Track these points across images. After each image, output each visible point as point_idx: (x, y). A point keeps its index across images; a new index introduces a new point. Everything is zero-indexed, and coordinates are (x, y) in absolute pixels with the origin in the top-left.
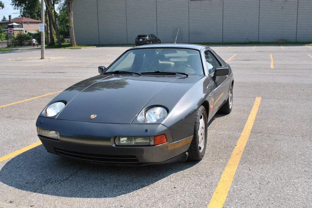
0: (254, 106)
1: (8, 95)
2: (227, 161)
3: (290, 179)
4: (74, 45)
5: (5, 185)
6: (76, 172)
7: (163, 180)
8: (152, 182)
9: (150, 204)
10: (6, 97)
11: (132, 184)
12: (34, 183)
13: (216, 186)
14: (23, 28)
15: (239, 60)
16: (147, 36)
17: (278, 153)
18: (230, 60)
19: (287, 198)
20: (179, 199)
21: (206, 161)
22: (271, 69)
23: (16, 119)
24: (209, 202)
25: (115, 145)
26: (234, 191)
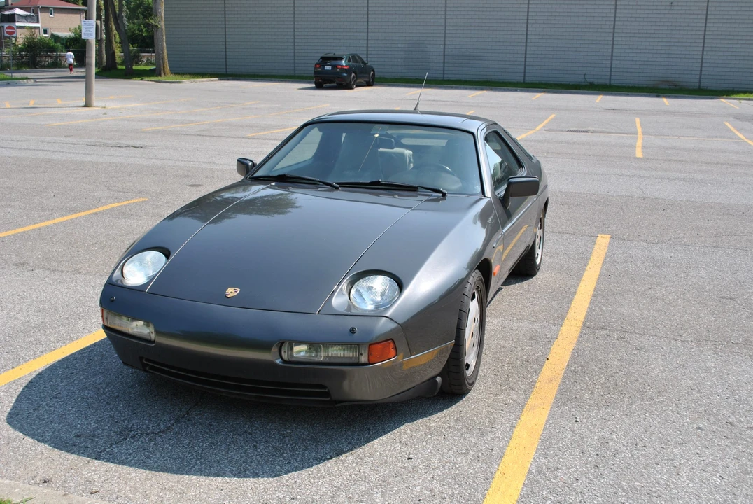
0: (592, 258)
1: (12, 203)
2: (527, 397)
3: (663, 446)
4: (165, 74)
5: (28, 439)
6: (187, 413)
7: (384, 438)
8: (360, 444)
9: (356, 496)
10: (9, 209)
11: (316, 447)
12: (94, 436)
13: (501, 457)
14: (38, 22)
15: (562, 131)
16: (342, 59)
17: (640, 380)
18: (540, 130)
19: (655, 492)
20: (419, 487)
21: (480, 397)
22: (635, 158)
23: (37, 271)
24: (484, 496)
25: (280, 360)
26: (539, 472)
